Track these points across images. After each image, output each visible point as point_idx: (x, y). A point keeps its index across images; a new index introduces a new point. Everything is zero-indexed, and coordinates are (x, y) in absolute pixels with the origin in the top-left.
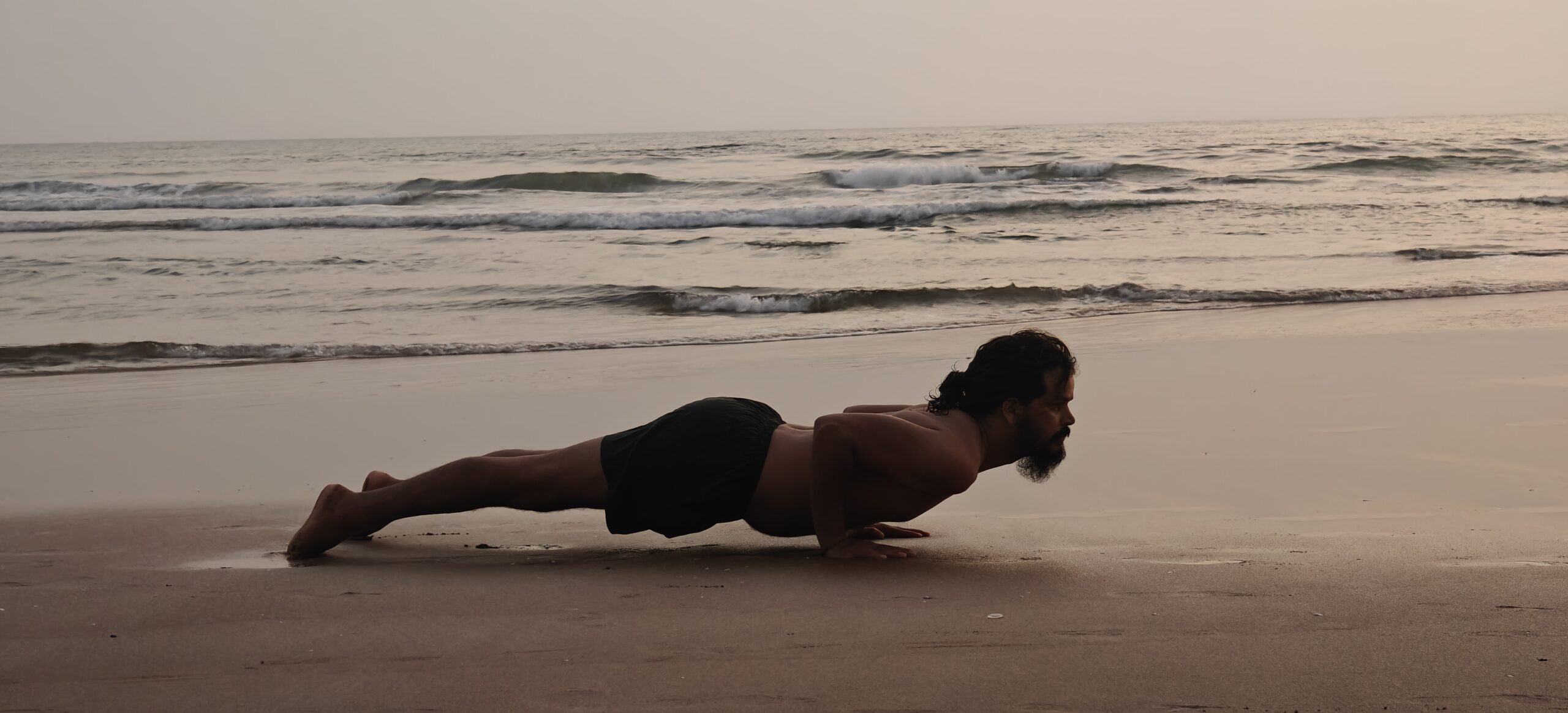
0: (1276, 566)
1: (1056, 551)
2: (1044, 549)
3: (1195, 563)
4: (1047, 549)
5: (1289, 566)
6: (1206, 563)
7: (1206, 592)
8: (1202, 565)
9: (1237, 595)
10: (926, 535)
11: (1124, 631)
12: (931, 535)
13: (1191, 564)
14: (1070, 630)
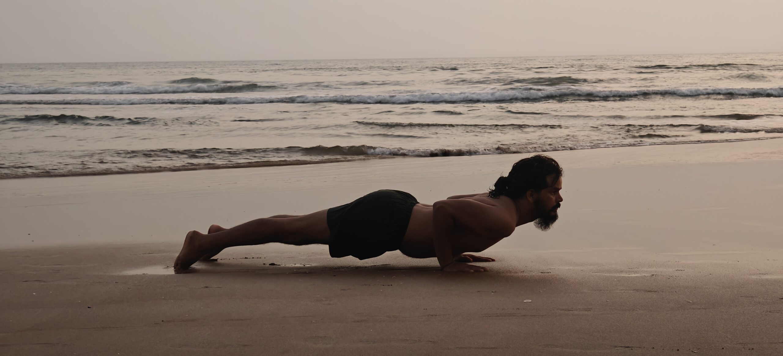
0: (669, 277)
1: (558, 269)
2: (552, 268)
3: (629, 276)
4: (554, 268)
5: (675, 277)
6: (633, 275)
7: (634, 290)
8: (632, 277)
9: (649, 291)
10: (493, 260)
11: (592, 309)
12: (496, 260)
13: (626, 276)
14: (565, 308)
